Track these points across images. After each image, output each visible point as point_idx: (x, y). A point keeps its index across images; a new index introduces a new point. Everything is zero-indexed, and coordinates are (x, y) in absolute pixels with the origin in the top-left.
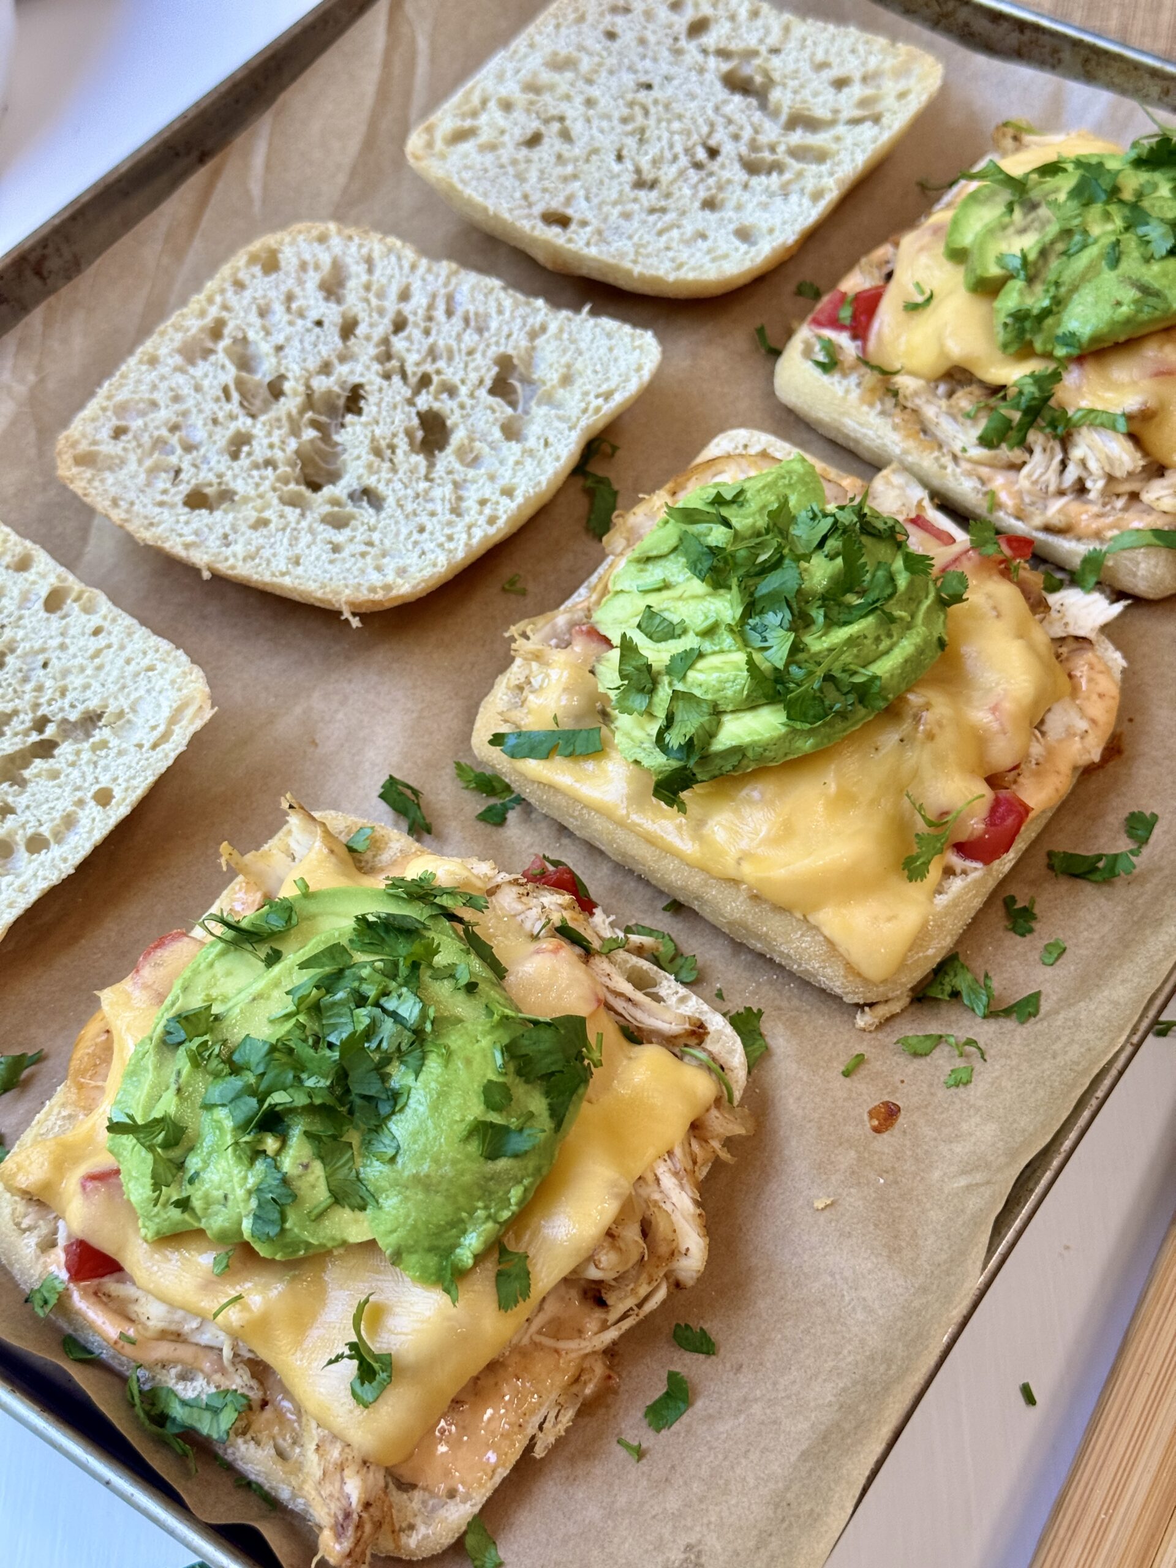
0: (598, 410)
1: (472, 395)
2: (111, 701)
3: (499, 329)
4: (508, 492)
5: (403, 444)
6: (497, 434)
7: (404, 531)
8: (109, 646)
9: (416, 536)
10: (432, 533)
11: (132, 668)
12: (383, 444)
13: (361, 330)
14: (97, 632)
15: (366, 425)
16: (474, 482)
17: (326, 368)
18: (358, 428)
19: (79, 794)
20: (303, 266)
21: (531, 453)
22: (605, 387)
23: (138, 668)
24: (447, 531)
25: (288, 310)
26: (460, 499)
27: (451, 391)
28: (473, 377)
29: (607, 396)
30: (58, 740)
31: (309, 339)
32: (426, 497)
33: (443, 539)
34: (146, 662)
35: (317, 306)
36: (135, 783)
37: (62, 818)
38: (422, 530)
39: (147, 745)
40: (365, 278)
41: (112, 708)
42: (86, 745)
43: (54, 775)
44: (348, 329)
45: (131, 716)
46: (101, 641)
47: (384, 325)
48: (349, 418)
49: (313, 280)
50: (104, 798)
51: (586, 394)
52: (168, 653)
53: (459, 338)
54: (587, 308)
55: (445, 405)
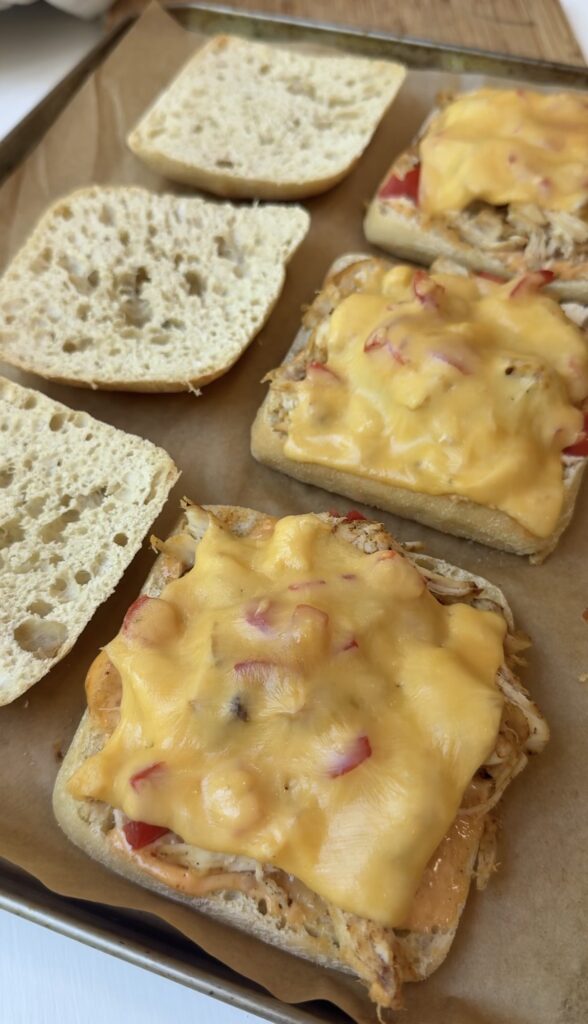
0: (286, 251)
1: (209, 260)
2: (109, 479)
4: (255, 304)
5: (181, 293)
6: (232, 276)
7: (204, 337)
8: (99, 445)
9: (212, 338)
10: (221, 334)
11: (118, 456)
12: (170, 294)
14: (89, 438)
15: (156, 286)
19: (104, 540)
20: (87, 212)
22: (284, 240)
23: (121, 456)
25: (86, 236)
27: (196, 260)
28: (206, 250)
29: (288, 244)
30: (79, 509)
34: (127, 450)
36: (141, 527)
37: (96, 558)
38: (214, 334)
39: (141, 502)
41: (111, 482)
42: (100, 509)
43: (83, 531)
45: (125, 486)
46: (93, 442)
48: (144, 285)
49: (94, 218)
50: (121, 540)
51: (274, 246)
52: (139, 443)
55: (196, 268)
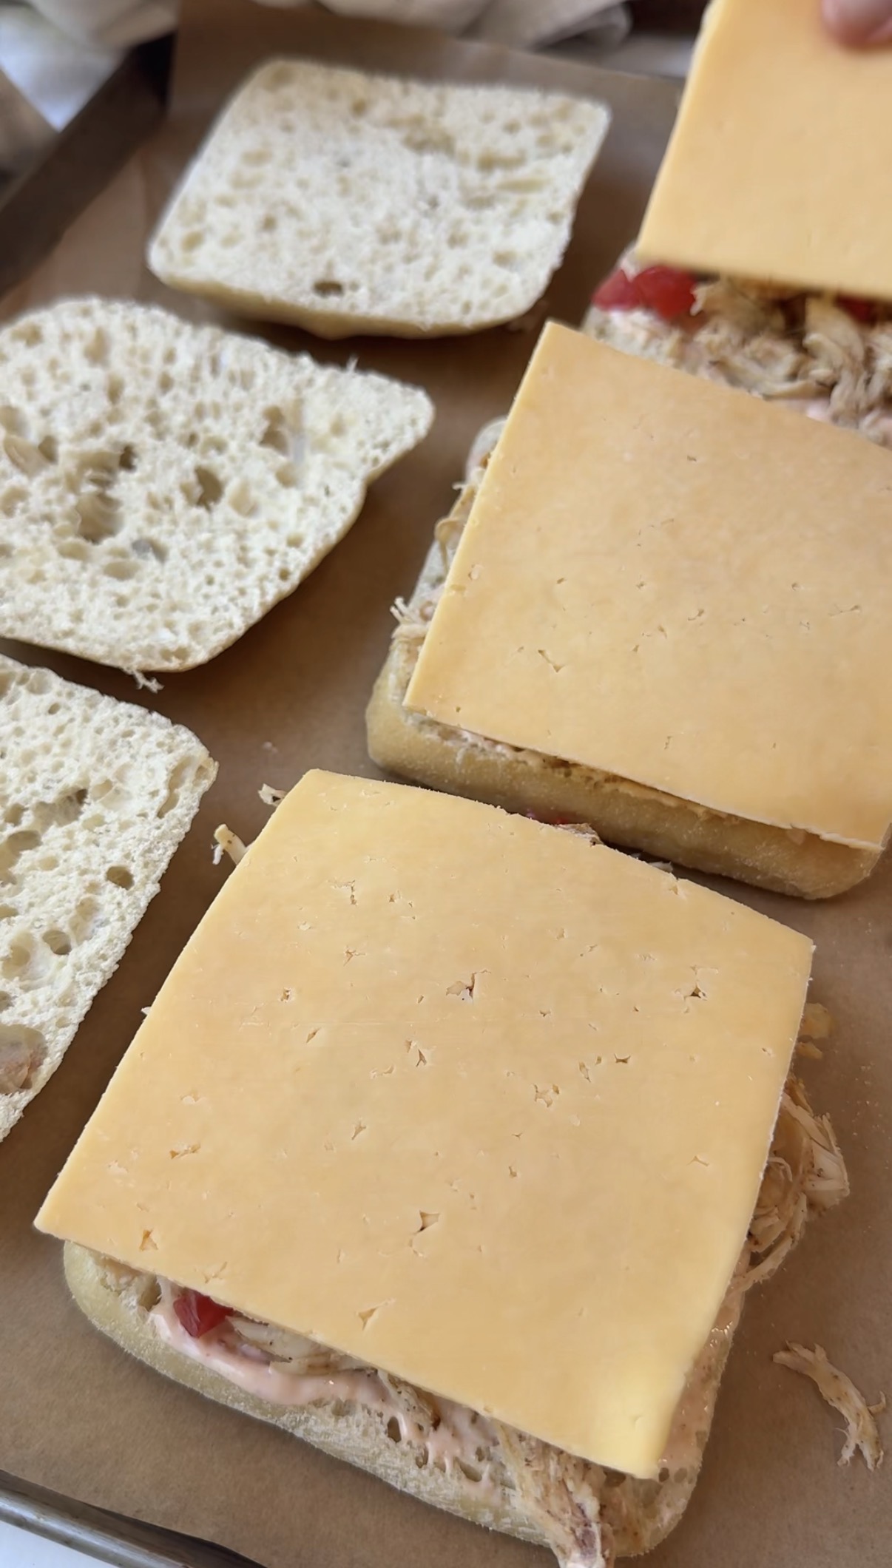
0: (376, 461)
1: (242, 448)
2: (91, 773)
3: (266, 385)
4: (295, 542)
5: (179, 501)
6: (273, 482)
7: (193, 583)
8: (72, 720)
9: (206, 589)
10: (222, 585)
11: (106, 735)
12: (160, 498)
13: (129, 391)
14: (53, 710)
15: (141, 481)
16: (256, 530)
17: (95, 430)
18: (134, 484)
19: (88, 877)
20: (66, 338)
21: (310, 501)
22: (380, 438)
23: (112, 736)
24: (239, 584)
25: (54, 376)
26: (244, 549)
27: (220, 446)
28: (242, 430)
29: (385, 446)
30: (38, 829)
31: (77, 404)
32: (208, 547)
33: (236, 593)
34: (122, 727)
35: (82, 371)
36: (155, 855)
37: (78, 908)
38: (210, 581)
39: (152, 814)
40: (129, 343)
41: (95, 780)
42: (76, 825)
43: (51, 864)
44: (114, 393)
45: (119, 785)
46: (61, 717)
47: (151, 386)
48: (122, 474)
49: (76, 349)
50: (121, 878)
51: (361, 444)
52: (144, 717)
53: (226, 394)
54: (352, 364)
55: (216, 461)
